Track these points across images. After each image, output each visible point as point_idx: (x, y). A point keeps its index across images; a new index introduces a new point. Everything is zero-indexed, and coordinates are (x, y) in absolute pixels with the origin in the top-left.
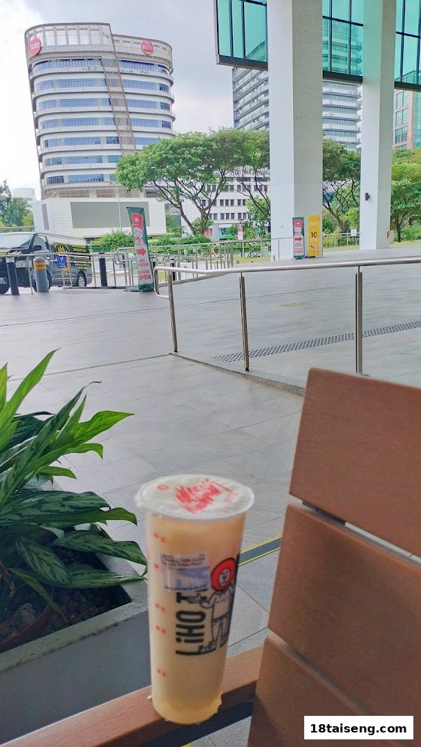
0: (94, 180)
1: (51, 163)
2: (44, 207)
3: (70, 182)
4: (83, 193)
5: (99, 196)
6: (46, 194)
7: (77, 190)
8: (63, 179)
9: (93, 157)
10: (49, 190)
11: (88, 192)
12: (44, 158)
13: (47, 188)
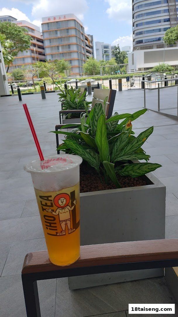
0: (156, 41)
1: (138, 34)
2: (133, 54)
3: (145, 42)
4: (151, 47)
5: (157, 48)
6: (135, 48)
7: (148, 45)
8: (142, 41)
9: (157, 29)
10: (136, 47)
11: (153, 46)
12: (135, 32)
13: (135, 46)
